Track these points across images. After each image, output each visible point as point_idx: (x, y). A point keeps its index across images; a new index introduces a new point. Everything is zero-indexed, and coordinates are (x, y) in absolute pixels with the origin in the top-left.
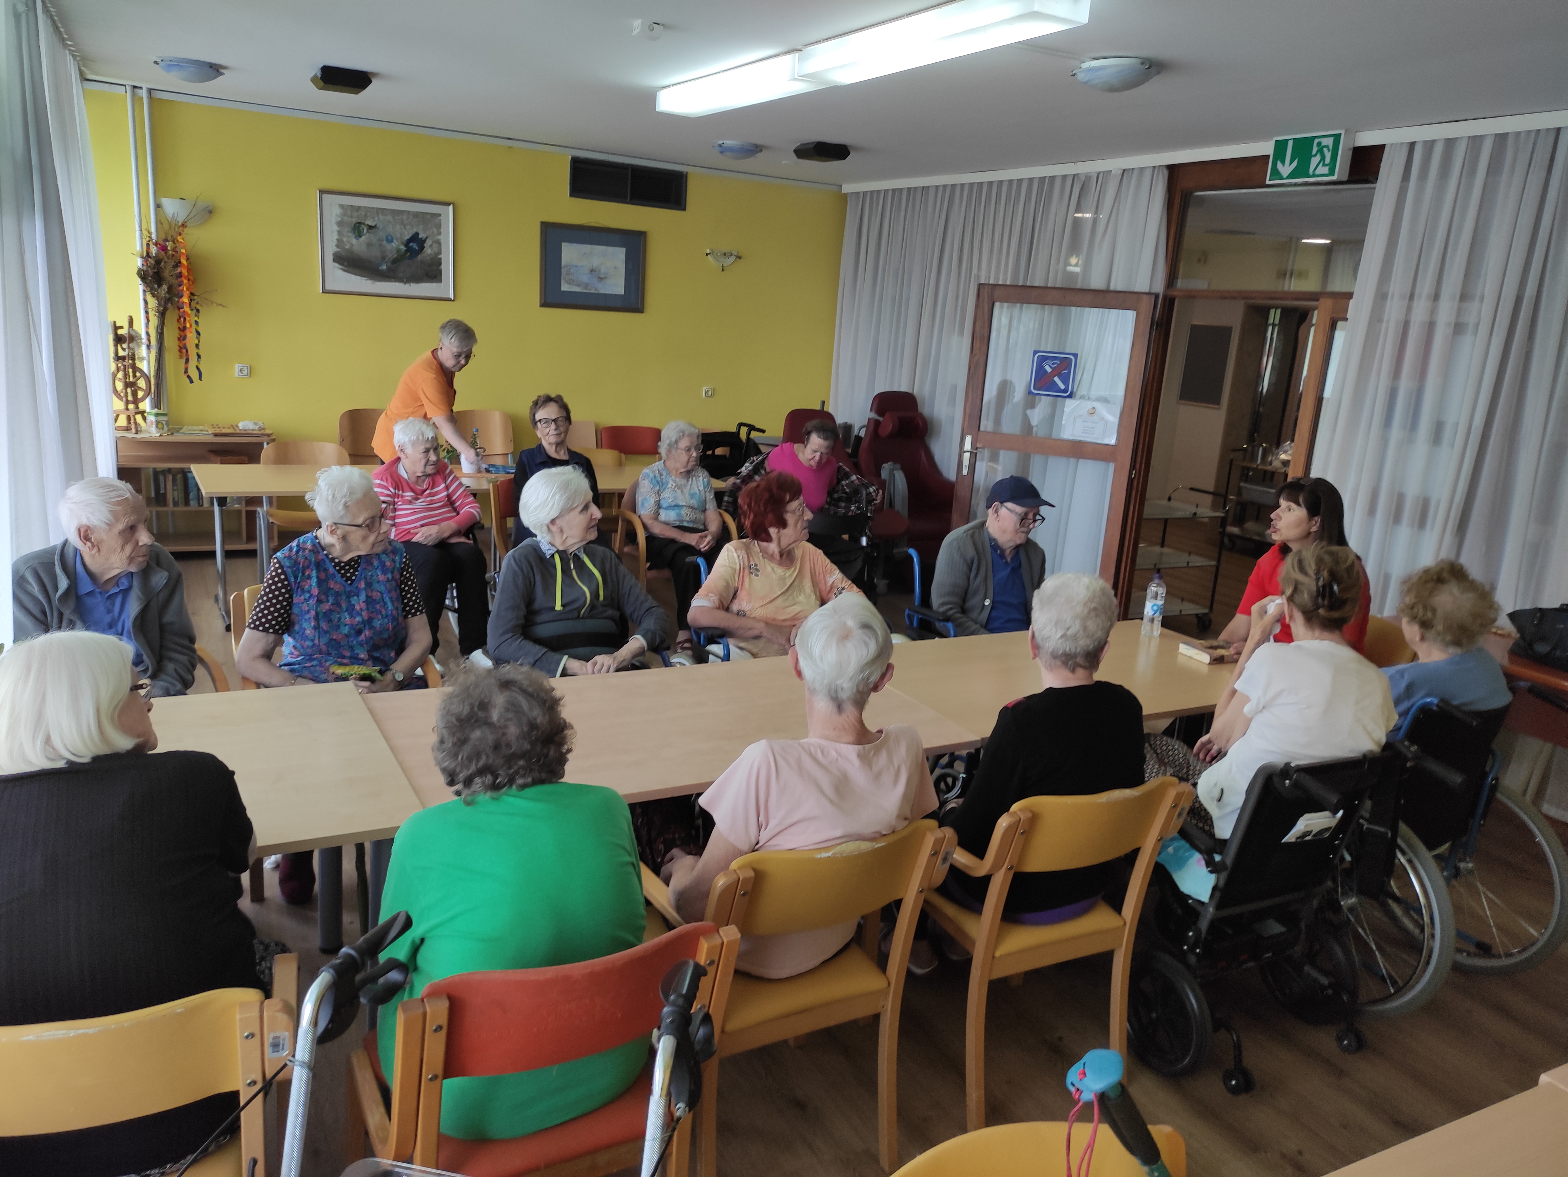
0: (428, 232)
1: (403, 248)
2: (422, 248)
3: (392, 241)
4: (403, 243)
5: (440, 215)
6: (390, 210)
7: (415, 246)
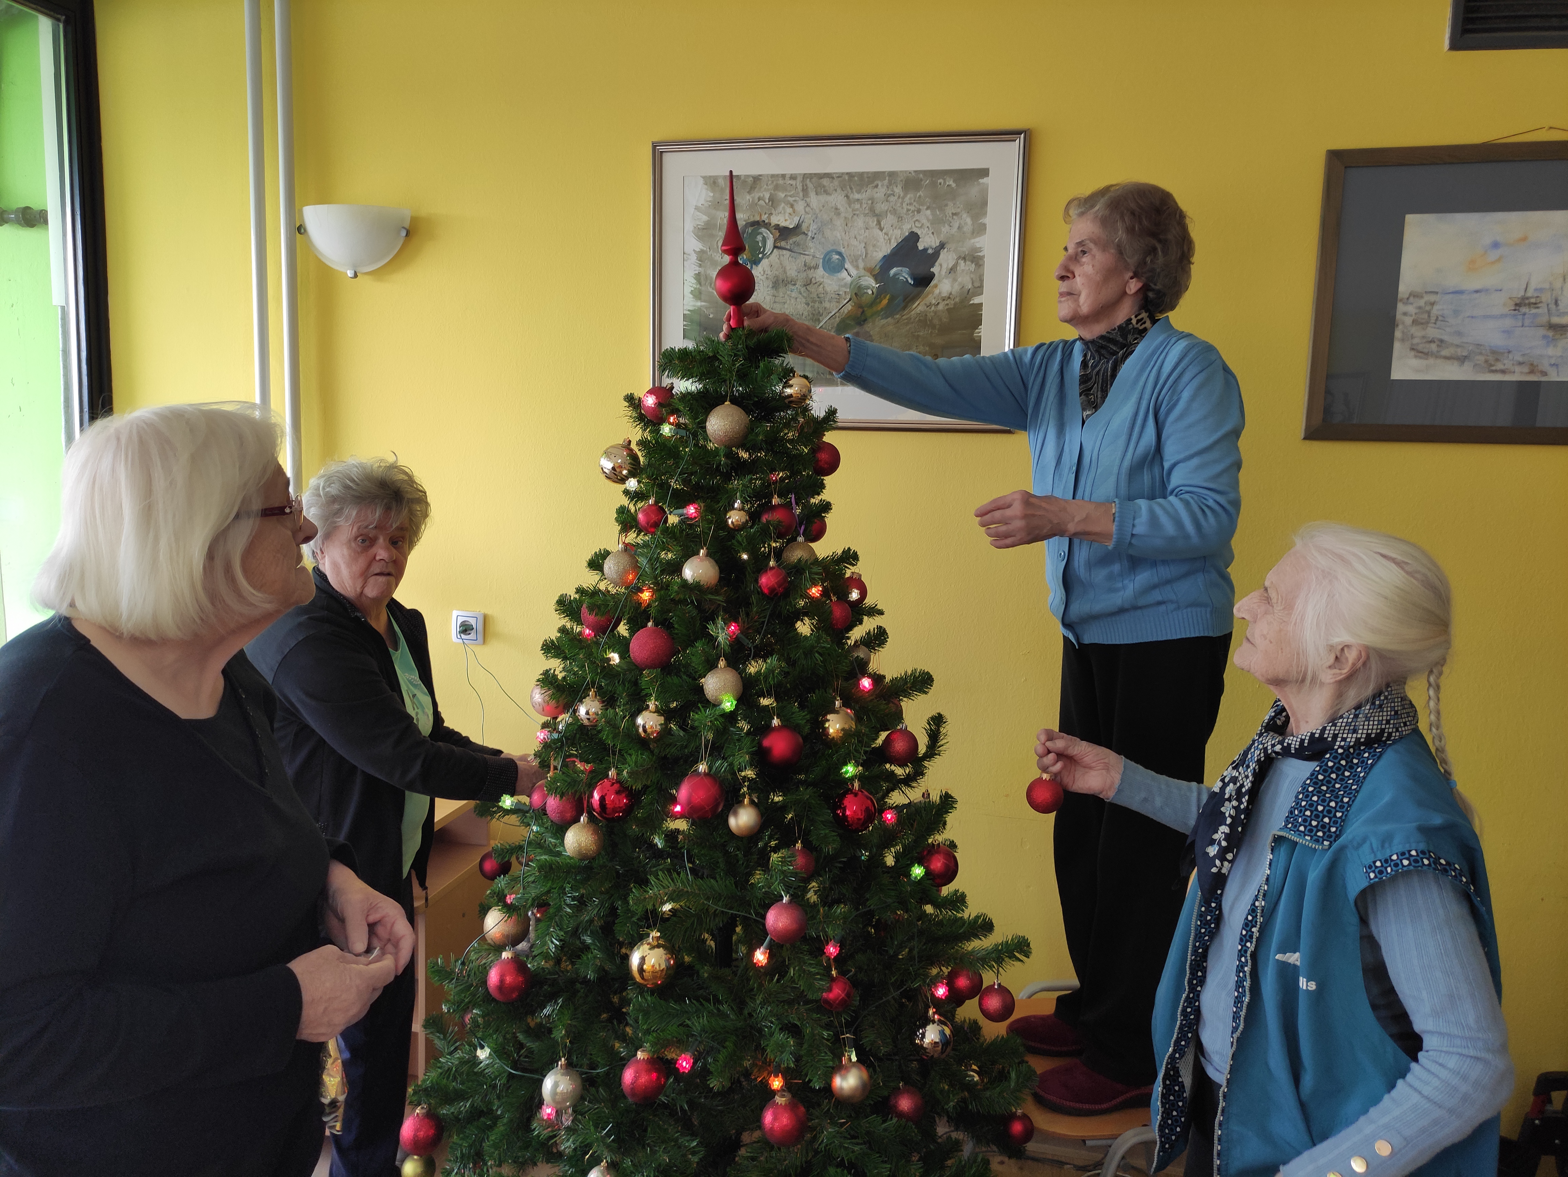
0: (945, 229)
1: (870, 283)
2: (924, 280)
3: (839, 267)
4: (870, 271)
5: (984, 173)
6: (840, 176)
7: (903, 273)
